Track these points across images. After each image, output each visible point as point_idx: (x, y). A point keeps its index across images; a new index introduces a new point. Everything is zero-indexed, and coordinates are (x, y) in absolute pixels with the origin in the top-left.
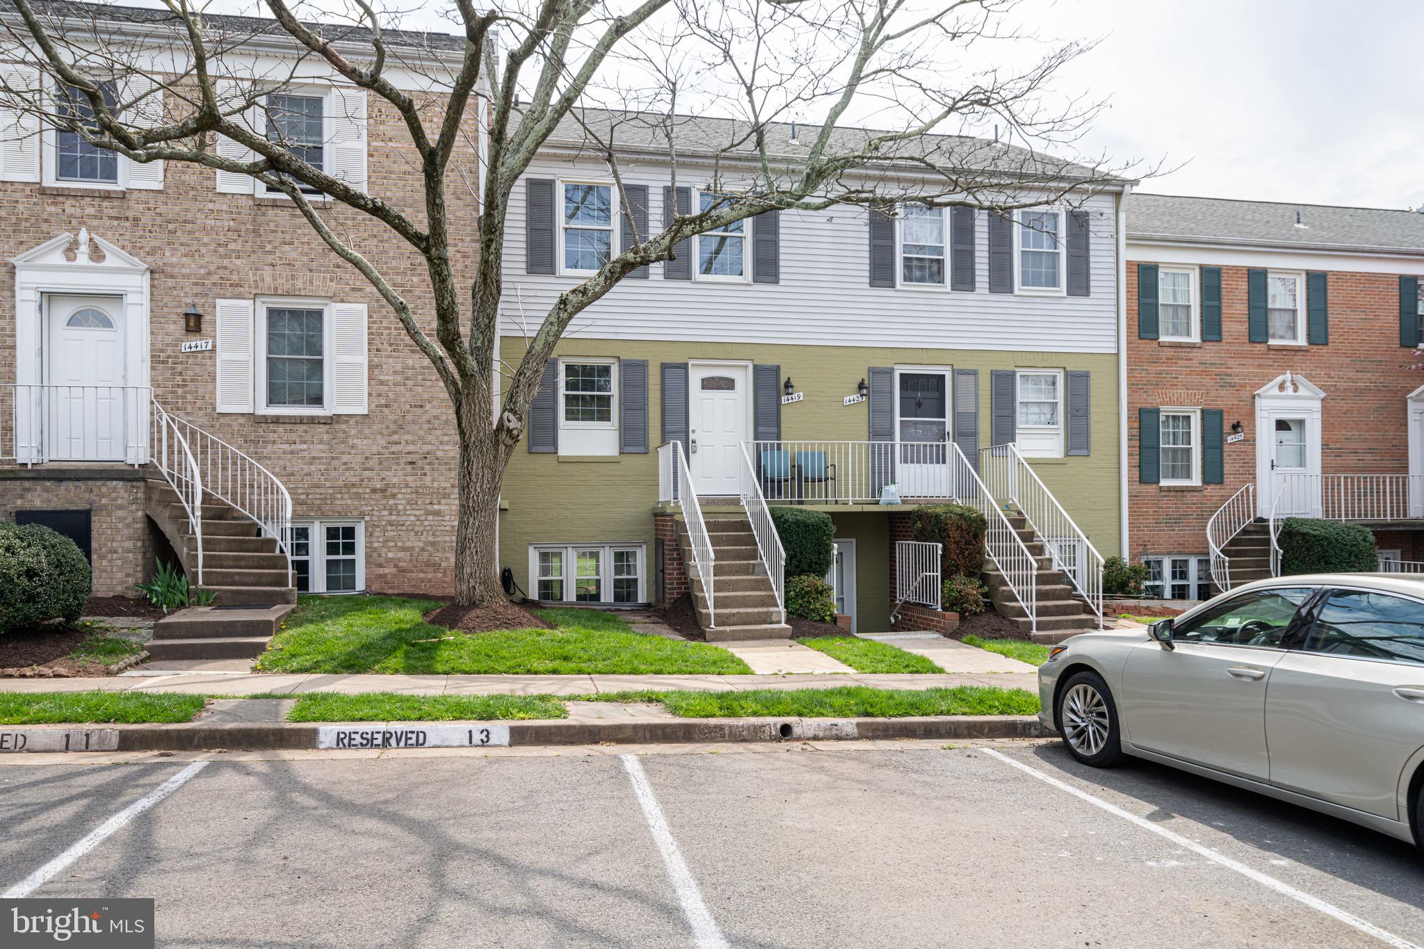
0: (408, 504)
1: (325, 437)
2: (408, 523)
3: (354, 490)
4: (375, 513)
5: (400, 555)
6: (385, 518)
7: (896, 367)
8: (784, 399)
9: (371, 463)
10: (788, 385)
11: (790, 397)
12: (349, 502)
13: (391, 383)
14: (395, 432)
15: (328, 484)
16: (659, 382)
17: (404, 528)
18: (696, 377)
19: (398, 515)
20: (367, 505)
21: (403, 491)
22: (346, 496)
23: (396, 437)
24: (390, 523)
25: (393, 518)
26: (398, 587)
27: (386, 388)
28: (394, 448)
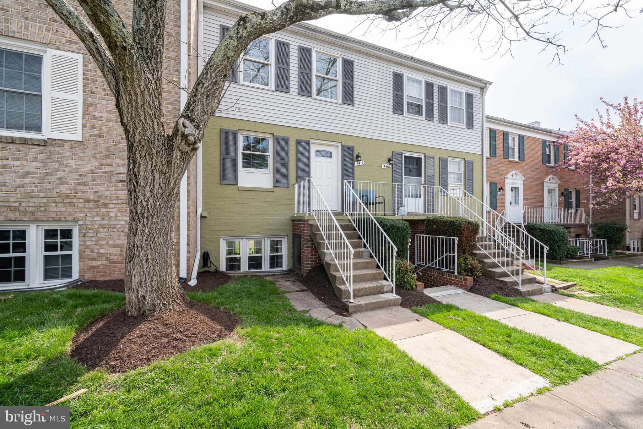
0: (119, 211)
1: (39, 156)
2: (119, 226)
3: (68, 200)
4: (88, 218)
5: (111, 250)
6: (97, 222)
7: (404, 152)
8: (356, 163)
9: (84, 180)
10: (358, 157)
11: (359, 162)
12: (64, 209)
13: (104, 119)
14: (107, 157)
15: (42, 195)
16: (295, 150)
17: (115, 230)
18: (313, 149)
19: (110, 219)
20: (81, 212)
21: (114, 202)
22: (60, 205)
23: (108, 161)
24: (103, 227)
25: (105, 222)
26: (109, 275)
27: (100, 123)
28: (106, 169)
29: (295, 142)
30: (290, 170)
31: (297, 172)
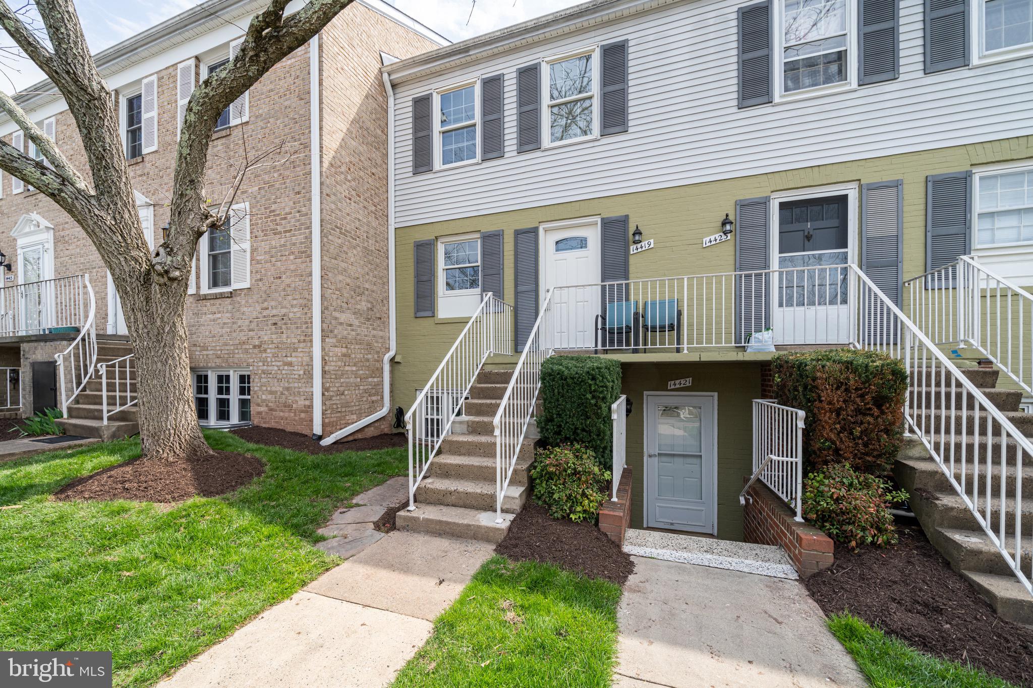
0: (274, 357)
1: (230, 307)
2: (273, 372)
3: (244, 347)
4: (256, 364)
5: (269, 397)
6: (261, 368)
7: (773, 196)
8: (633, 249)
9: (253, 326)
10: (638, 232)
11: (639, 245)
12: (242, 356)
13: (263, 262)
14: (265, 300)
15: (231, 343)
16: (513, 248)
17: (271, 376)
19: (268, 366)
20: (251, 358)
21: (270, 346)
22: (240, 351)
23: (266, 304)
24: (264, 372)
25: (265, 368)
26: (268, 422)
27: (260, 266)
28: (265, 313)
29: (513, 236)
30: (505, 283)
31: (516, 286)
